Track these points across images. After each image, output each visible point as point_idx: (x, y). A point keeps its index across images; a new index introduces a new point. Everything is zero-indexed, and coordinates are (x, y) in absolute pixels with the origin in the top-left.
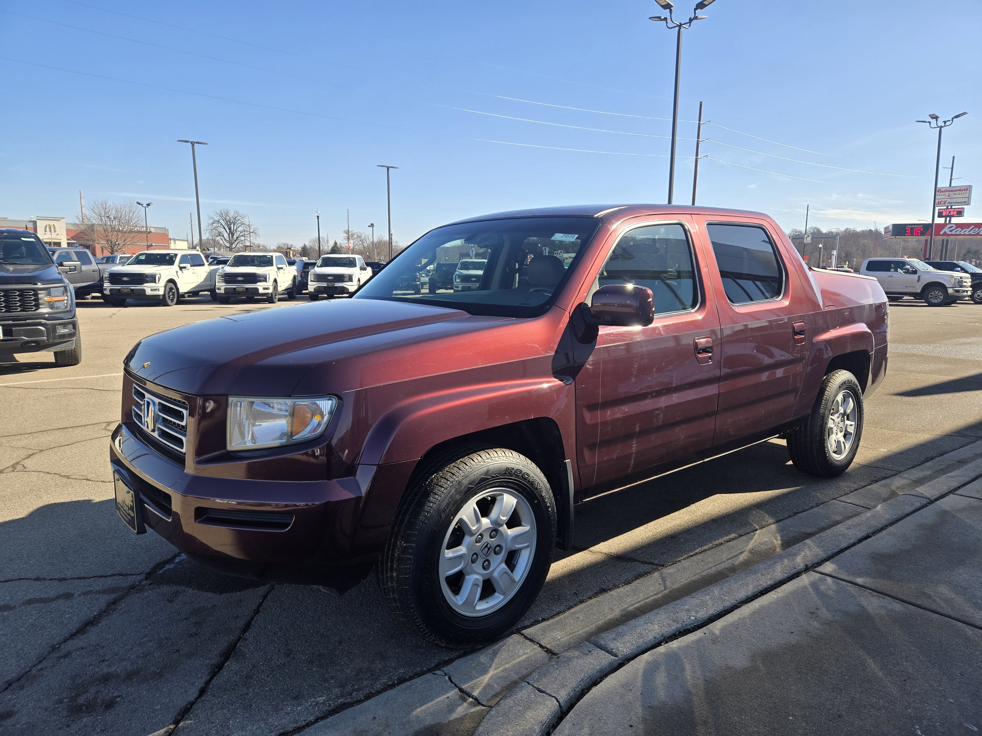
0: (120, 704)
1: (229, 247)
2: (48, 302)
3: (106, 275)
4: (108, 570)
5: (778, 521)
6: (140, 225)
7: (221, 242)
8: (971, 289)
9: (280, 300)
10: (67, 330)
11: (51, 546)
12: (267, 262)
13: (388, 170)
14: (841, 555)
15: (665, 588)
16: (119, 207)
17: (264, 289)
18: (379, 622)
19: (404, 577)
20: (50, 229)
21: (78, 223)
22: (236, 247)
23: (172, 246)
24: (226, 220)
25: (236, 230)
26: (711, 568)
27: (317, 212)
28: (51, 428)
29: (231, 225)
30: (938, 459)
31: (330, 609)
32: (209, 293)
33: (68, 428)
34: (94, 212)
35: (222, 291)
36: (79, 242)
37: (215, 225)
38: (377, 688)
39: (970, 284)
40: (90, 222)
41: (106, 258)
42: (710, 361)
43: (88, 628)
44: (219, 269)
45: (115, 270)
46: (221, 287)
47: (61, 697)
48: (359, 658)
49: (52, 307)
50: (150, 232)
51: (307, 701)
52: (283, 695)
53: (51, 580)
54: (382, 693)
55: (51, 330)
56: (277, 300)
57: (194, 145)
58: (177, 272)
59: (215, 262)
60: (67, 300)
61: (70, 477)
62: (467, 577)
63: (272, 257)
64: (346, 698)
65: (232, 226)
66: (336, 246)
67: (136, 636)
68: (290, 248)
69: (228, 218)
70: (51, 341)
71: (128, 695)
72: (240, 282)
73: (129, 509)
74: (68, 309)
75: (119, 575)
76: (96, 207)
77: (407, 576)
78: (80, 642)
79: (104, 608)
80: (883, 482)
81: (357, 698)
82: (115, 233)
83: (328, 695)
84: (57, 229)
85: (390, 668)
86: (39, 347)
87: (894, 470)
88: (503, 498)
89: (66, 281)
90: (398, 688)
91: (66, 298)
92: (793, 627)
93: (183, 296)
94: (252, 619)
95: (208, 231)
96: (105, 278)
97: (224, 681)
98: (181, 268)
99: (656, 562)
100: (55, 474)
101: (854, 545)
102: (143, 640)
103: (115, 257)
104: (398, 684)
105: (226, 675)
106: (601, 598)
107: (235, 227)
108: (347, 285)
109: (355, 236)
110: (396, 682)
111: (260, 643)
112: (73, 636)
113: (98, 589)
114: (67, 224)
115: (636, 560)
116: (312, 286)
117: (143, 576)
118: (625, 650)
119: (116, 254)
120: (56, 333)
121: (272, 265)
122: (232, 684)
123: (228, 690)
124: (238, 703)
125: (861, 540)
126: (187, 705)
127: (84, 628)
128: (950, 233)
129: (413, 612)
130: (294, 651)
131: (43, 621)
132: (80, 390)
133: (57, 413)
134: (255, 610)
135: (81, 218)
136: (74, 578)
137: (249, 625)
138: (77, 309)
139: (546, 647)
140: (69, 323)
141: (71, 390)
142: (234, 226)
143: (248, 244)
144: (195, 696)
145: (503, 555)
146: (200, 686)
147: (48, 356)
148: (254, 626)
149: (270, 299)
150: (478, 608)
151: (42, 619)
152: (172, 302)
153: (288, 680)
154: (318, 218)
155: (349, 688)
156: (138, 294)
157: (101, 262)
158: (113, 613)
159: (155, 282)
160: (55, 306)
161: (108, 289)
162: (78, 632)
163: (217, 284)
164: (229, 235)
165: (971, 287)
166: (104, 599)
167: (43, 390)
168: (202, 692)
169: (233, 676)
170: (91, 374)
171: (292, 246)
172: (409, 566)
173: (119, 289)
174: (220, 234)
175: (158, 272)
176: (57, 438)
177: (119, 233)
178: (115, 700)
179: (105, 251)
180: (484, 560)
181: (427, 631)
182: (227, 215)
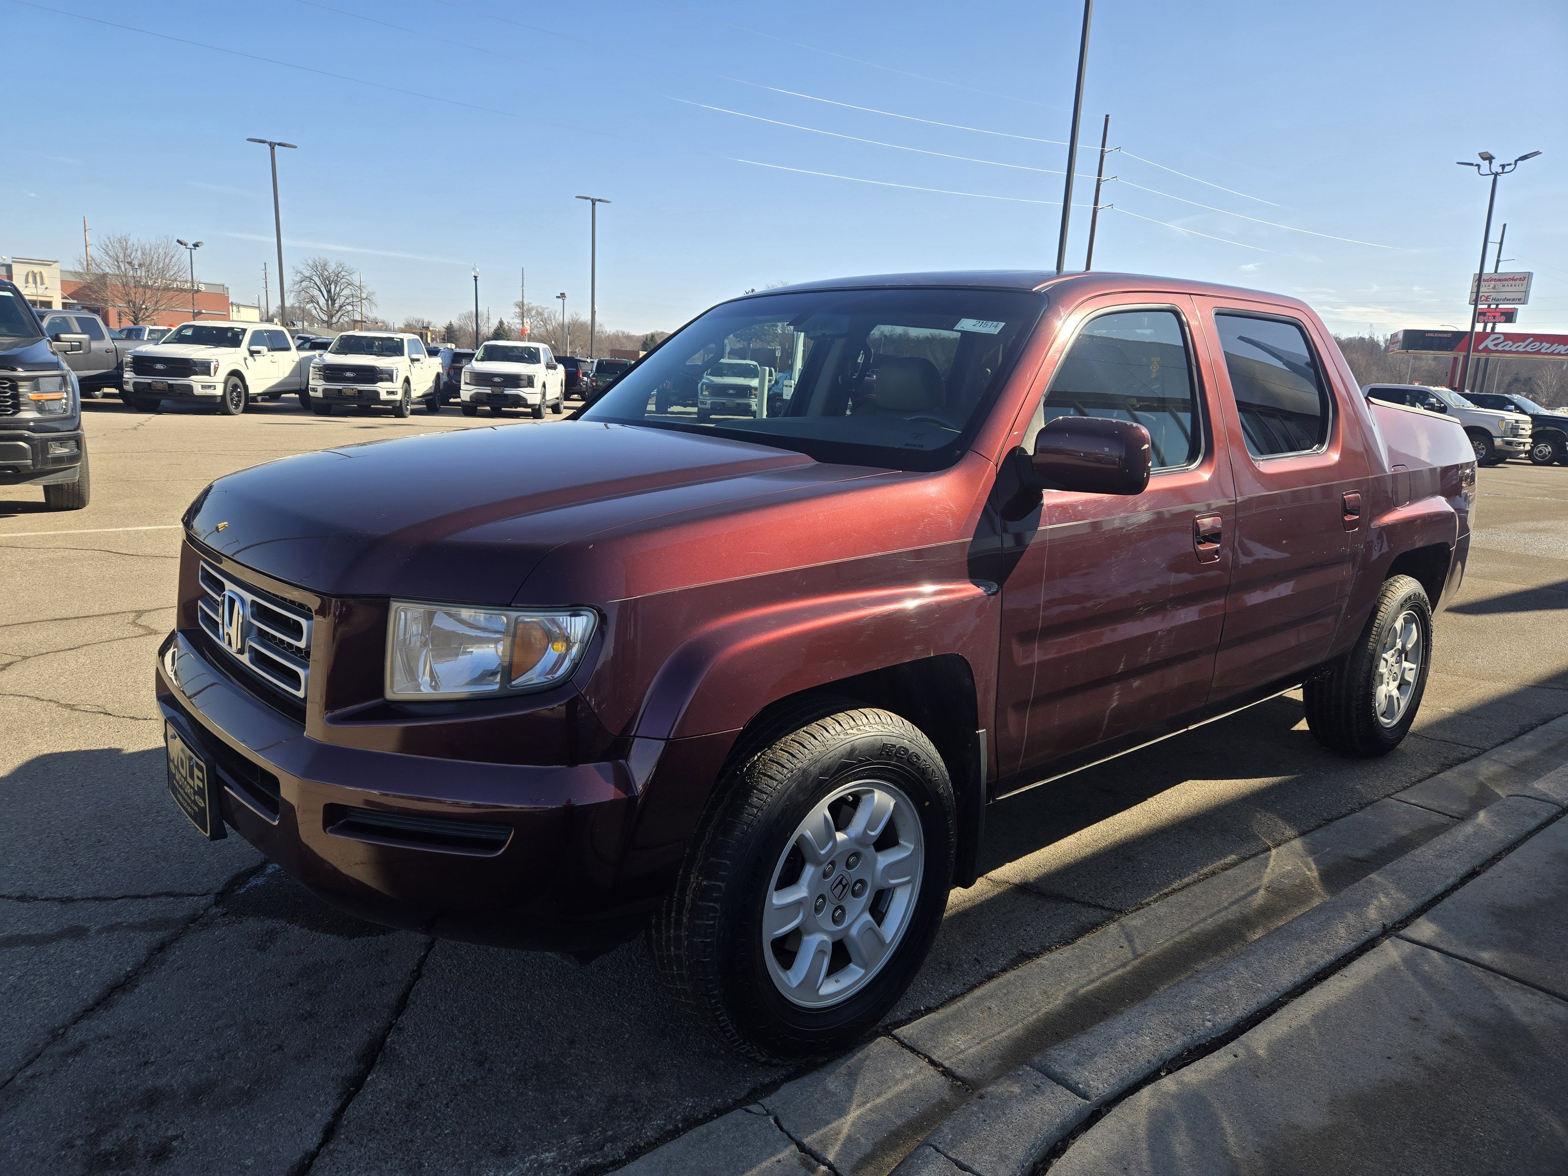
0: (179, 1153)
1: (327, 322)
2: (35, 401)
3: (128, 359)
4: (147, 884)
5: (1302, 834)
6: (183, 280)
7: (314, 312)
8: (1530, 440)
9: (414, 412)
10: (67, 450)
11: (46, 835)
12: (394, 348)
13: (594, 204)
14: (1438, 906)
15: (1136, 956)
16: (147, 246)
17: (389, 393)
18: (638, 1003)
19: (702, 942)
20: (35, 278)
21: (81, 271)
22: (338, 321)
23: (234, 315)
24: (323, 276)
25: (339, 294)
26: (1205, 919)
27: (474, 269)
28: (41, 618)
29: (330, 285)
30: (1540, 728)
31: (547, 975)
32: (297, 396)
33: (70, 619)
34: (108, 254)
35: (319, 394)
36: (82, 302)
37: (304, 284)
38: (648, 1137)
39: (1529, 432)
40: (100, 270)
41: (126, 331)
42: (1216, 557)
43: (116, 997)
44: (314, 356)
45: (142, 352)
46: (318, 386)
47: (71, 1135)
48: (609, 1074)
49: (40, 409)
50: (198, 291)
51: (522, 1159)
52: (477, 1145)
53: (46, 900)
54: (658, 1146)
55: (39, 449)
56: (408, 412)
57: (273, 148)
58: (245, 359)
59: (307, 345)
60: (66, 399)
61: (76, 707)
62: (806, 938)
63: (402, 340)
64: (593, 1155)
65: (333, 286)
66: (501, 327)
67: (203, 1016)
68: (427, 328)
69: (326, 273)
70: (39, 467)
71: (194, 1134)
72: (348, 380)
73: (195, 793)
74: (68, 413)
75: (169, 894)
76: (109, 244)
77: (709, 940)
78: (102, 1024)
79: (143, 959)
80: (1462, 767)
81: (613, 1156)
82: (141, 290)
83: (560, 1148)
84: (46, 280)
85: (668, 1097)
86: (18, 476)
87: (1475, 748)
88: (873, 797)
89: (65, 365)
90: (685, 1137)
91: (65, 396)
92: (1389, 1047)
93: (254, 398)
94: (410, 988)
95: (293, 294)
96: (127, 363)
97: (368, 1113)
98: (252, 353)
99: (1107, 904)
100: (50, 700)
101: (1454, 888)
102: (217, 1025)
103: (141, 330)
104: (685, 1130)
105: (371, 1100)
106: (1023, 970)
107: (338, 289)
108: (524, 392)
109: (533, 313)
110: (680, 1125)
111: (427, 1037)
112: (89, 1011)
113: (131, 920)
114: (62, 271)
115: (1072, 900)
116: (467, 392)
117: (211, 898)
118: (1101, 1086)
119: (141, 324)
120: (48, 453)
121: (402, 354)
122: (382, 1118)
123: (377, 1132)
124: (396, 1158)
125: (1465, 878)
126: (304, 1159)
127: (109, 996)
128: (1494, 348)
129: (716, 1003)
130: (492, 1055)
131: (34, 980)
132: (88, 552)
133: (50, 592)
134: (414, 971)
135: (85, 263)
136: (88, 899)
137: (405, 1002)
138: (82, 413)
139: (941, 1065)
140: (70, 438)
141: (73, 552)
142: (336, 287)
143: (358, 317)
144: (316, 1140)
145: (866, 897)
146: (325, 1121)
147: (33, 492)
148: (414, 1003)
149: (396, 410)
150: (823, 991)
151: (32, 977)
152: (236, 408)
153: (485, 1114)
154: (476, 280)
155: (596, 1135)
156: (180, 394)
157: (118, 336)
158: (160, 968)
159: (209, 374)
160: (47, 409)
161: (131, 382)
162: (98, 1004)
163: (311, 382)
164: (327, 301)
165: (1530, 437)
166: (143, 942)
167: (26, 550)
168: (329, 1133)
169: (384, 1103)
170: (106, 526)
171: (429, 323)
172: (712, 922)
173: (149, 384)
174: (313, 300)
175: (213, 358)
176: (51, 636)
177: (147, 290)
178: (170, 1144)
179: (124, 319)
180: (835, 906)
181: (737, 1037)
182: (324, 267)
